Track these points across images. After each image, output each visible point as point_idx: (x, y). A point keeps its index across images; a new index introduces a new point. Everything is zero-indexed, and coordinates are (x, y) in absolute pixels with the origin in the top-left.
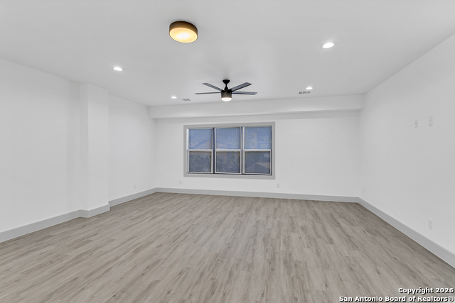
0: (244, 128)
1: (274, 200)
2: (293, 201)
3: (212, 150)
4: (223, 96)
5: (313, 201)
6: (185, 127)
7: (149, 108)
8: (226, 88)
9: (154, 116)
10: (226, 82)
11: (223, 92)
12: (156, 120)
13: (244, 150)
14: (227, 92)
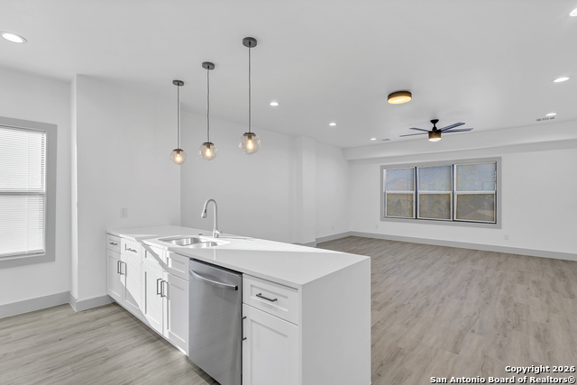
0: (455, 166)
1: (499, 254)
2: (529, 258)
3: (414, 192)
4: (430, 137)
5: (563, 260)
6: (383, 168)
7: (344, 150)
8: (435, 128)
9: (350, 158)
10: (434, 122)
11: (430, 133)
12: (351, 162)
13: (456, 192)
14: (436, 132)
